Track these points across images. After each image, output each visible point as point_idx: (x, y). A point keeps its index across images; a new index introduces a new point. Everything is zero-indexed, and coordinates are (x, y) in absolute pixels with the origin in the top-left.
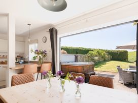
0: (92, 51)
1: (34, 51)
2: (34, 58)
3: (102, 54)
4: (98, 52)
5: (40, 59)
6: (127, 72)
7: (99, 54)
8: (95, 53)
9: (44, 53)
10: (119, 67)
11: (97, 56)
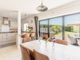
0: (53, 26)
1: (28, 27)
2: (26, 30)
3: (59, 28)
4: (56, 26)
5: (30, 30)
6: (73, 38)
7: (57, 27)
8: (54, 27)
9: (32, 28)
10: (69, 35)
11: (55, 29)
